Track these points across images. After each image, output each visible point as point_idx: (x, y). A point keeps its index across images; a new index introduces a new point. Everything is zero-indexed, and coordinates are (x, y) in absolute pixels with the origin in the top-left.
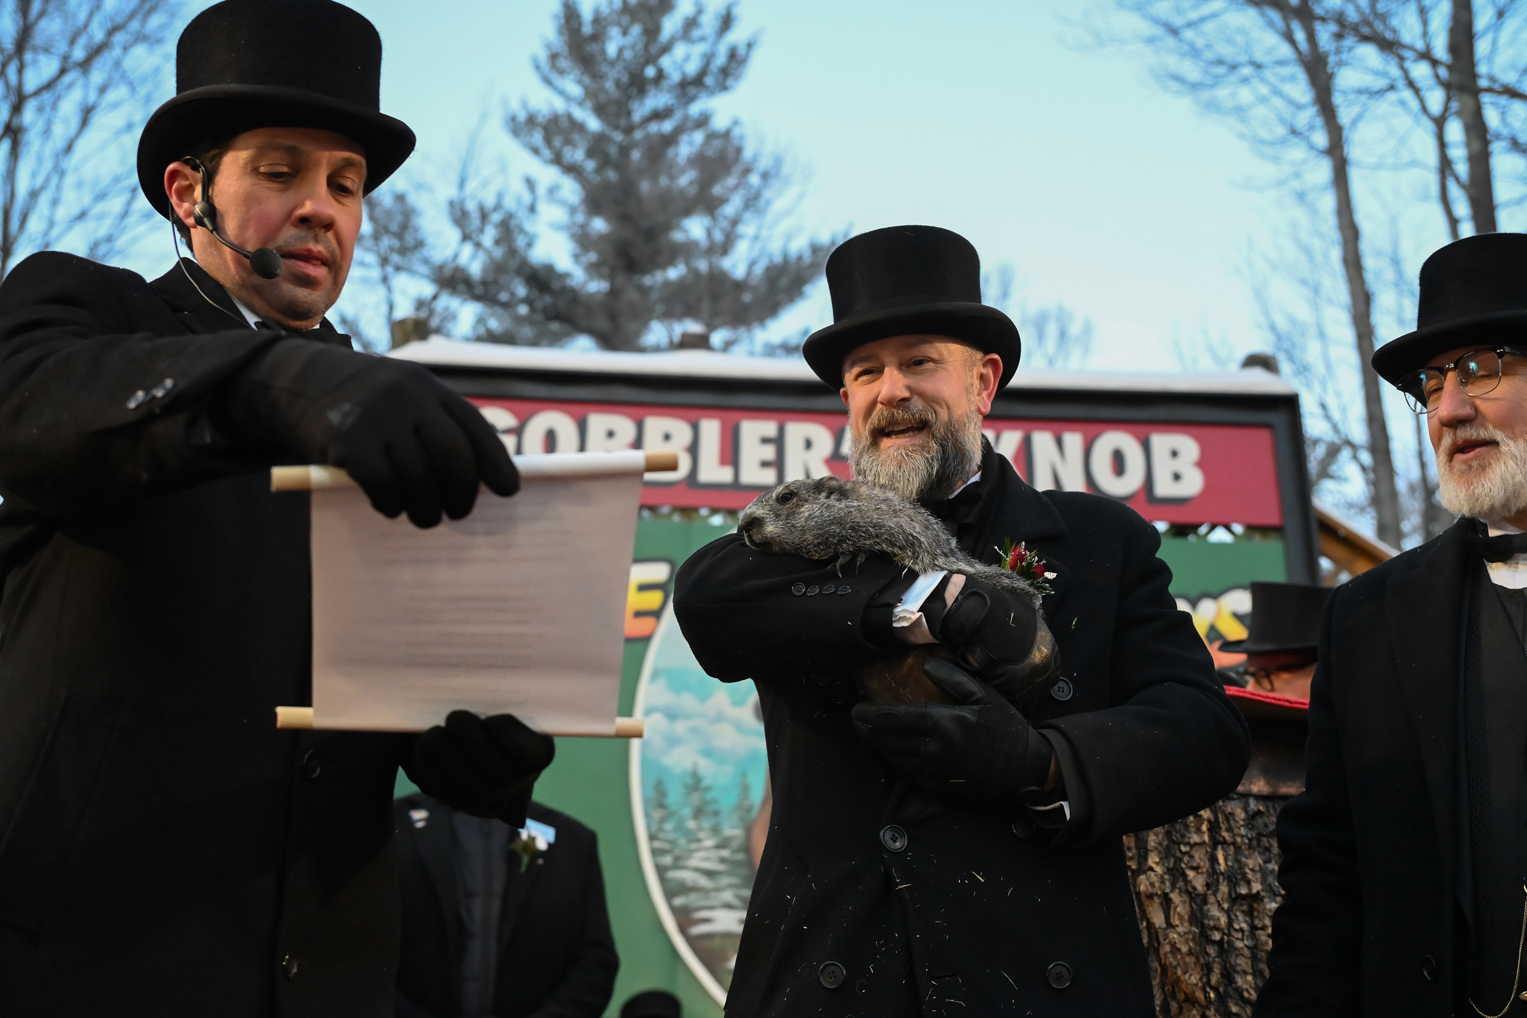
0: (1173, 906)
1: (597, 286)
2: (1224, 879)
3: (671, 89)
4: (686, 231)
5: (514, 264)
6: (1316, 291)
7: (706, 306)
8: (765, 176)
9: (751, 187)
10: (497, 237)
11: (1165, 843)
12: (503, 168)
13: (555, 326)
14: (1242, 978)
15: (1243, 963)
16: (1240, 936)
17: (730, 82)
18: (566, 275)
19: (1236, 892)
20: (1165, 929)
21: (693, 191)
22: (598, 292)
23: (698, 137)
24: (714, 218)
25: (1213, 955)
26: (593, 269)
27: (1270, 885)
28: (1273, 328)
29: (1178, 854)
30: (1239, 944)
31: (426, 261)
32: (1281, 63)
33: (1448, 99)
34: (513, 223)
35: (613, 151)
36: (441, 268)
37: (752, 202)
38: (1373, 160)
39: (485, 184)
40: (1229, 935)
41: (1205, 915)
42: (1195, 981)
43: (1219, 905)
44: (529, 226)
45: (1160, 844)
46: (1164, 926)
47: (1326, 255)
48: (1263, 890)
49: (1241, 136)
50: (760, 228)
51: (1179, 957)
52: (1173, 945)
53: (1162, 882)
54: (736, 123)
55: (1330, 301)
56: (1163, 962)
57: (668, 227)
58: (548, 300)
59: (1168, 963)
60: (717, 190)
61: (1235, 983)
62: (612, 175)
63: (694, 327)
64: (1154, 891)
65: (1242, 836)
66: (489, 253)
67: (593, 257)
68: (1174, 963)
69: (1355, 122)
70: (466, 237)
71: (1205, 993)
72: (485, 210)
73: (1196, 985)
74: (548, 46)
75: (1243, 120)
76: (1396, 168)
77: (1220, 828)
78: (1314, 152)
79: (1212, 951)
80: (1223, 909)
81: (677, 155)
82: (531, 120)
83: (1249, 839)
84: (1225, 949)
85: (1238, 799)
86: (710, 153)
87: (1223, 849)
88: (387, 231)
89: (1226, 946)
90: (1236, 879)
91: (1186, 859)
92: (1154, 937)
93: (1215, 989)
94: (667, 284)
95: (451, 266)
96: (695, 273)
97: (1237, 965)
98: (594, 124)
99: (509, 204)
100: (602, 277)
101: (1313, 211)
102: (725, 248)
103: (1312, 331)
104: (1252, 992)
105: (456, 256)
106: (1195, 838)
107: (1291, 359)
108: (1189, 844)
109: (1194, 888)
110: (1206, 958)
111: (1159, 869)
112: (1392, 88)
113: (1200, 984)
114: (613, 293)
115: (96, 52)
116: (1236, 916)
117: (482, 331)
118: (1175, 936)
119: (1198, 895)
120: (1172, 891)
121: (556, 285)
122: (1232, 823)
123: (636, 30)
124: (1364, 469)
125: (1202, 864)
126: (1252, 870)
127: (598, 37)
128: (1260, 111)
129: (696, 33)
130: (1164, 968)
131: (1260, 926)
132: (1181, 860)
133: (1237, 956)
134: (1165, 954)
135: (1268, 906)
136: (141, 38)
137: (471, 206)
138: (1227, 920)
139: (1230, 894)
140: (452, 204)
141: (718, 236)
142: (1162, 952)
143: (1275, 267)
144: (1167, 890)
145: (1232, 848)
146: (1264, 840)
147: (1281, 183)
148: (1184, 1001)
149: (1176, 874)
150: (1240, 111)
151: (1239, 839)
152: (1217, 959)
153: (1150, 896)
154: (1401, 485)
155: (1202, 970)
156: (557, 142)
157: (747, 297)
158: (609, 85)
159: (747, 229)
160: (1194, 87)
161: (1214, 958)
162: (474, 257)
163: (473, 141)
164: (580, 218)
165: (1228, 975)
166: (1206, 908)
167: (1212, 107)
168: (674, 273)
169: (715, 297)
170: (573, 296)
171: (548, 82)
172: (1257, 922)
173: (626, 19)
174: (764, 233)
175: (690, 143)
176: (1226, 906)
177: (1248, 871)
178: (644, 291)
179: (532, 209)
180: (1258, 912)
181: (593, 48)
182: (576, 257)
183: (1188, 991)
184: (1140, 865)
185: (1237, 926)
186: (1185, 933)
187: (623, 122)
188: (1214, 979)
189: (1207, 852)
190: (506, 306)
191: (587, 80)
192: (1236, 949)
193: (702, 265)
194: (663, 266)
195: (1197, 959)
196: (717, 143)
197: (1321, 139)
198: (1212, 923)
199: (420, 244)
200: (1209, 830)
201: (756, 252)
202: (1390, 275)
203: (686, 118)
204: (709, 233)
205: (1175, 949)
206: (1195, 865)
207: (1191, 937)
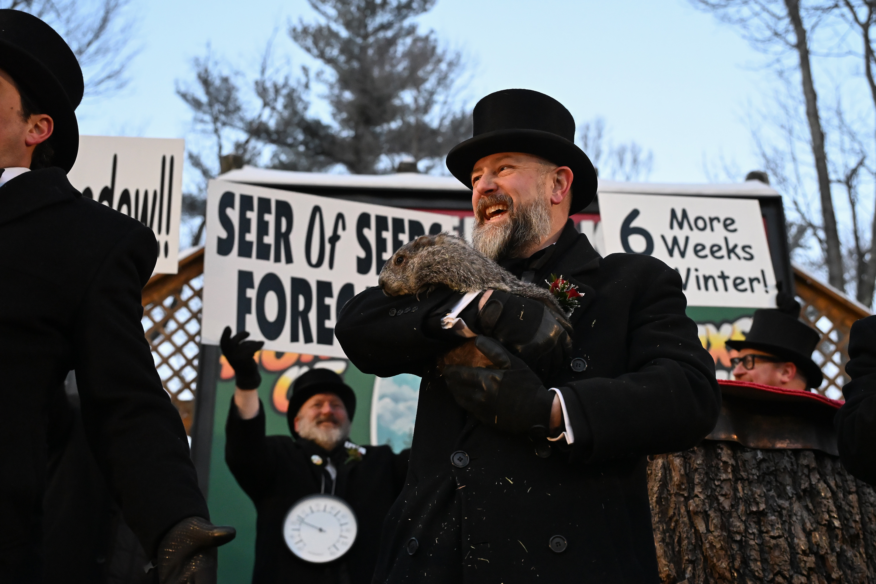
0: (710, 519)
1: (346, 134)
2: (742, 501)
3: (391, 11)
4: (401, 99)
5: (296, 120)
6: (790, 132)
7: (415, 145)
8: (451, 64)
9: (441, 71)
10: (285, 103)
11: (705, 480)
12: (288, 62)
13: (322, 158)
14: (754, 564)
15: (754, 554)
16: (752, 537)
17: (428, 6)
18: (328, 127)
19: (750, 509)
20: (706, 533)
21: (406, 74)
22: (348, 137)
23: (409, 40)
24: (419, 91)
25: (736, 550)
26: (345, 123)
27: (771, 505)
28: (764, 155)
29: (714, 487)
30: (752, 542)
31: (242, 119)
33: (871, 13)
34: (295, 95)
35: (356, 50)
36: (251, 123)
37: (442, 80)
38: (825, 51)
39: (277, 71)
40: (745, 537)
41: (730, 525)
42: (725, 566)
43: (739, 517)
44: (304, 97)
45: (702, 480)
46: (705, 531)
47: (796, 110)
48: (766, 508)
49: (744, 37)
50: (447, 97)
51: (715, 551)
52: (711, 544)
53: (704, 504)
54: (432, 32)
55: (799, 138)
56: (705, 554)
57: (391, 96)
58: (317, 141)
59: (708, 555)
60: (421, 73)
61: (750, 567)
62: (355, 64)
63: (407, 159)
64: (699, 509)
65: (753, 475)
66: (280, 114)
67: (344, 115)
68: (712, 555)
69: (813, 27)
70: (266, 104)
71: (731, 573)
72: (278, 87)
73: (726, 568)
75: (745, 27)
76: (839, 55)
77: (740, 470)
78: (788, 47)
79: (735, 547)
80: (742, 520)
81: (395, 52)
82: (305, 31)
83: (757, 476)
84: (743, 545)
85: (750, 451)
86: (416, 50)
87: (741, 482)
88: (217, 101)
89: (744, 544)
90: (750, 502)
91: (718, 489)
92: (699, 539)
93: (737, 571)
94: (391, 131)
95: (257, 122)
96: (407, 124)
97: (751, 555)
98: (344, 33)
99: (293, 83)
100: (351, 128)
101: (788, 82)
102: (426, 109)
103: (789, 157)
104: (761, 572)
105: (260, 116)
106: (724, 476)
107: (775, 174)
108: (720, 480)
109: (724, 508)
110: (732, 551)
111: (702, 497)
112: (836, 6)
113: (728, 568)
114: (357, 138)
116: (750, 524)
117: (276, 162)
118: (712, 538)
119: (726, 512)
120: (710, 510)
121: (322, 133)
122: (747, 466)
124: (820, 241)
125: (728, 493)
126: (760, 496)
128: (755, 21)
130: (706, 558)
131: (765, 531)
132: (715, 490)
133: (751, 550)
134: (706, 548)
135: (770, 519)
137: (269, 85)
138: (744, 527)
139: (746, 511)
140: (257, 83)
141: (422, 102)
142: (704, 548)
143: (765, 117)
144: (707, 509)
145: (747, 482)
146: (767, 477)
147: (769, 66)
148: (718, 578)
149: (712, 498)
150: (742, 21)
151: (751, 477)
152: (738, 552)
153: (696, 513)
154: (844, 251)
155: (729, 559)
156: (321, 44)
157: (440, 140)
158: (353, 9)
159: (439, 98)
161: (736, 551)
162: (271, 116)
163: (269, 45)
164: (336, 91)
165: (745, 561)
166: (731, 520)
167: (725, 19)
168: (394, 125)
169: (420, 140)
170: (333, 139)
171: (316, 7)
172: (763, 528)
174: (450, 100)
175: (404, 44)
176: (744, 518)
177: (756, 496)
178: (376, 136)
179: (307, 86)
180: (764, 522)
182: (334, 116)
183: (721, 572)
184: (689, 493)
185: (751, 531)
186: (719, 536)
187: (362, 32)
188: (737, 564)
189: (731, 485)
190: (290, 146)
191: (339, 5)
192: (751, 545)
193: (412, 120)
194: (388, 121)
195: (726, 552)
196: (420, 44)
197: (792, 38)
198: (735, 530)
199: (238, 109)
200: (732, 471)
201: (445, 112)
202: (835, 121)
203: (401, 28)
204: (416, 100)
205: (712, 546)
206: (724, 493)
207: (722, 538)
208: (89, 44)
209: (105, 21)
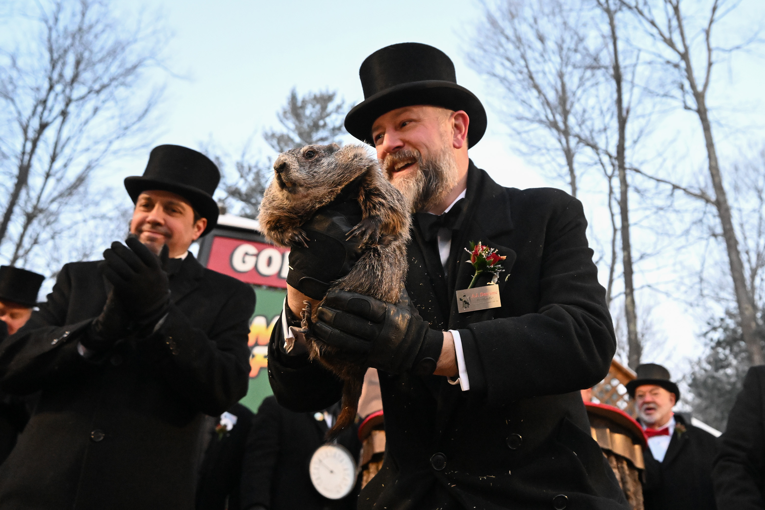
3: (329, 130)
5: (259, 188)
10: (254, 178)
31: (225, 184)
32: (557, 149)
33: (614, 170)
34: (261, 173)
36: (230, 187)
66: (250, 184)
69: (581, 175)
70: (242, 176)
72: (251, 167)
74: (284, 109)
75: (542, 168)
76: (595, 192)
82: (273, 135)
95: (234, 187)
98: (297, 140)
99: (261, 166)
105: (237, 183)
112: (596, 163)
115: (104, 87)
117: (243, 213)
123: (318, 107)
127: (303, 107)
129: (340, 111)
136: (123, 84)
137: (246, 165)
140: (238, 163)
150: (540, 165)
158: (305, 126)
160: (523, 154)
162: (244, 184)
171: (281, 122)
173: (315, 102)
181: (300, 111)
187: (309, 140)
190: (252, 204)
191: (297, 123)
197: (568, 179)
208: (134, 124)
209: (146, 111)
